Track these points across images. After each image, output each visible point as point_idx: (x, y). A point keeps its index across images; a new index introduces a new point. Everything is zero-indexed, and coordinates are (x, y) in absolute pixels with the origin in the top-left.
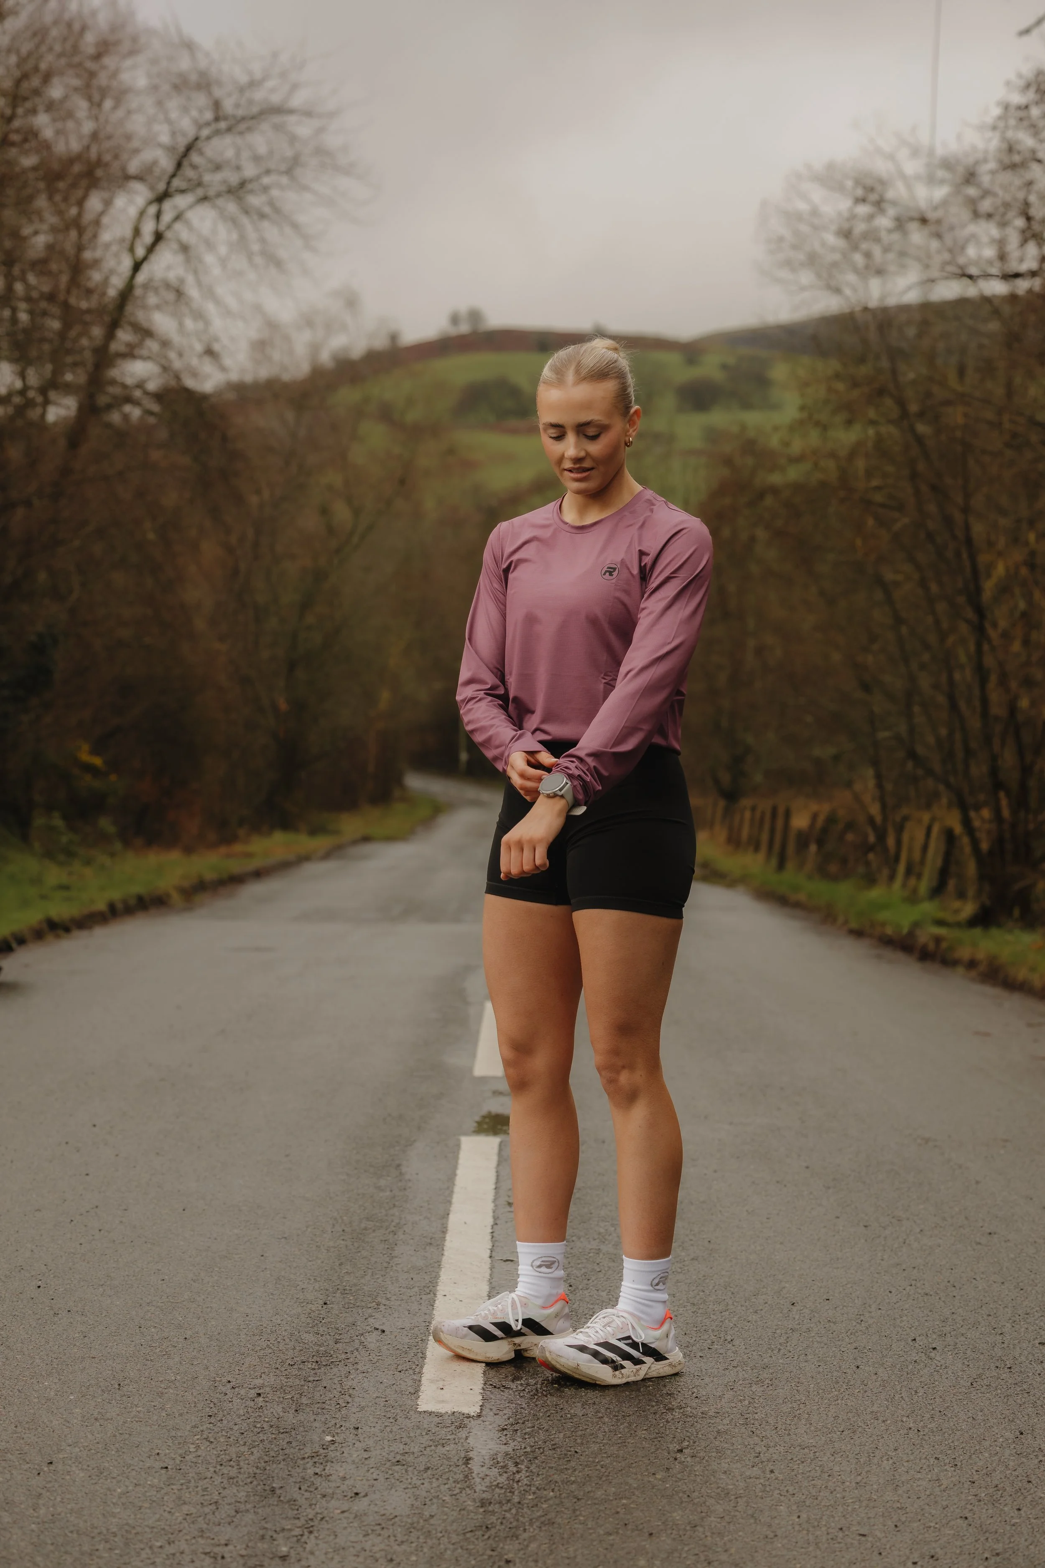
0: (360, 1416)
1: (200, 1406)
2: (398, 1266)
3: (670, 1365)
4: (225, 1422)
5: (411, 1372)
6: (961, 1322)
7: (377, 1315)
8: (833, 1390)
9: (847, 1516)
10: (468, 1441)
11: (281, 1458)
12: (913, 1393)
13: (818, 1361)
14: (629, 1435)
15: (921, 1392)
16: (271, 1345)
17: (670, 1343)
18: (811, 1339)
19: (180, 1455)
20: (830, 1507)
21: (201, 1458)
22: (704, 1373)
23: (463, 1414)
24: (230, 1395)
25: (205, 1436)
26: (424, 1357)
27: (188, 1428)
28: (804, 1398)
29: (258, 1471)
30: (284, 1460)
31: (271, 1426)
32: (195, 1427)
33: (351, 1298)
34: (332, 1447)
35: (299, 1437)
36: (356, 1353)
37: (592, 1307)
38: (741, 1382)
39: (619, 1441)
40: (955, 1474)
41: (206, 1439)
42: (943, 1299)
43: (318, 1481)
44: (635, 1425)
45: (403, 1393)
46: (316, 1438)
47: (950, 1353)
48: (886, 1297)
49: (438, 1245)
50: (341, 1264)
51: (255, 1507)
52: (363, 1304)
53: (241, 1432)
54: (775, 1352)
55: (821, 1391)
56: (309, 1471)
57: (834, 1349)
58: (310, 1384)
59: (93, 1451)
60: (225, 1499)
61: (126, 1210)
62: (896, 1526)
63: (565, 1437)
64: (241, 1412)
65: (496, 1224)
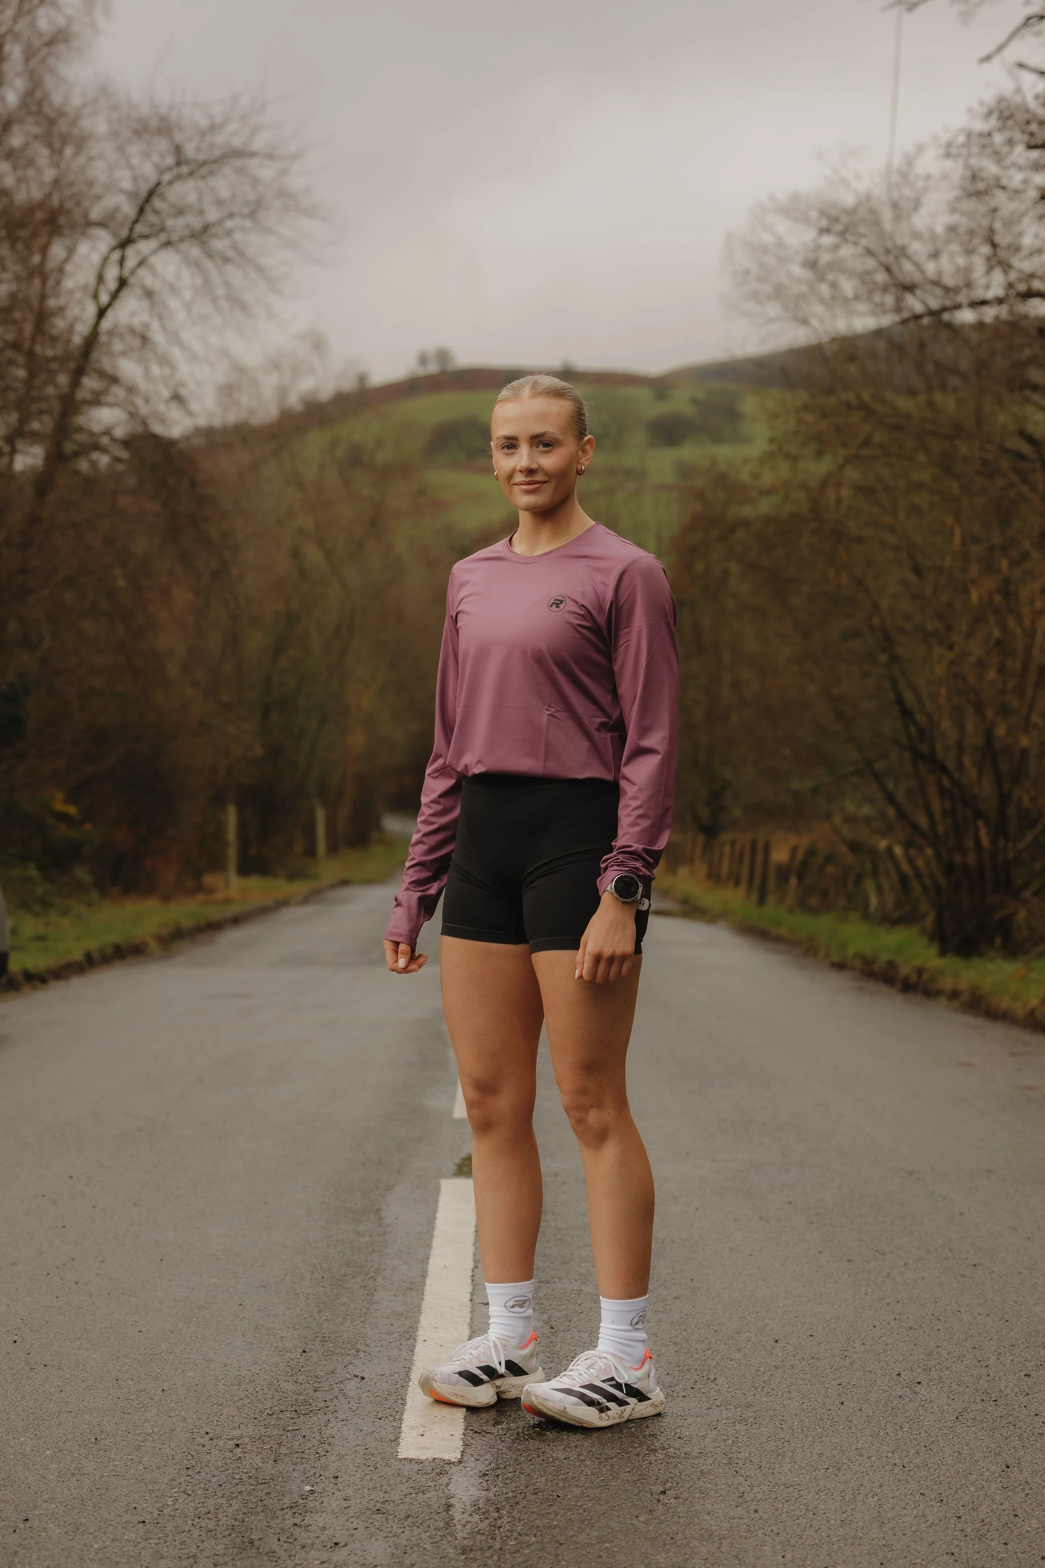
0: (339, 1465)
1: (178, 1458)
2: (377, 1311)
3: (653, 1405)
4: (203, 1474)
5: (391, 1419)
6: (946, 1355)
7: (357, 1362)
8: (817, 1427)
9: (833, 1555)
10: (449, 1488)
11: (259, 1509)
12: (898, 1429)
13: (802, 1398)
14: (612, 1477)
15: (906, 1427)
16: (250, 1395)
17: (652, 1383)
18: (795, 1376)
19: (158, 1509)
20: (815, 1546)
21: (179, 1511)
22: (687, 1413)
23: (444, 1461)
24: (208, 1447)
25: (182, 1489)
26: (404, 1404)
27: (166, 1481)
28: (788, 1436)
29: (237, 1523)
30: (262, 1511)
31: (250, 1477)
32: (172, 1480)
33: (331, 1345)
34: (312, 1498)
35: (278, 1487)
36: (335, 1401)
37: (573, 1348)
38: (724, 1421)
39: (602, 1484)
40: (941, 1509)
41: (184, 1492)
42: (927, 1333)
43: (297, 1531)
44: (618, 1467)
45: (383, 1440)
46: (294, 1487)
47: (935, 1387)
48: (870, 1332)
49: (418, 1290)
50: (320, 1311)
51: (234, 1559)
52: (343, 1351)
53: (220, 1483)
54: (759, 1390)
55: (805, 1429)
56: (288, 1522)
57: (818, 1386)
58: (289, 1433)
59: (69, 1507)
60: (203, 1552)
61: (103, 1262)
62: (882, 1564)
63: (547, 1480)
64: (220, 1464)
65: (477, 1267)
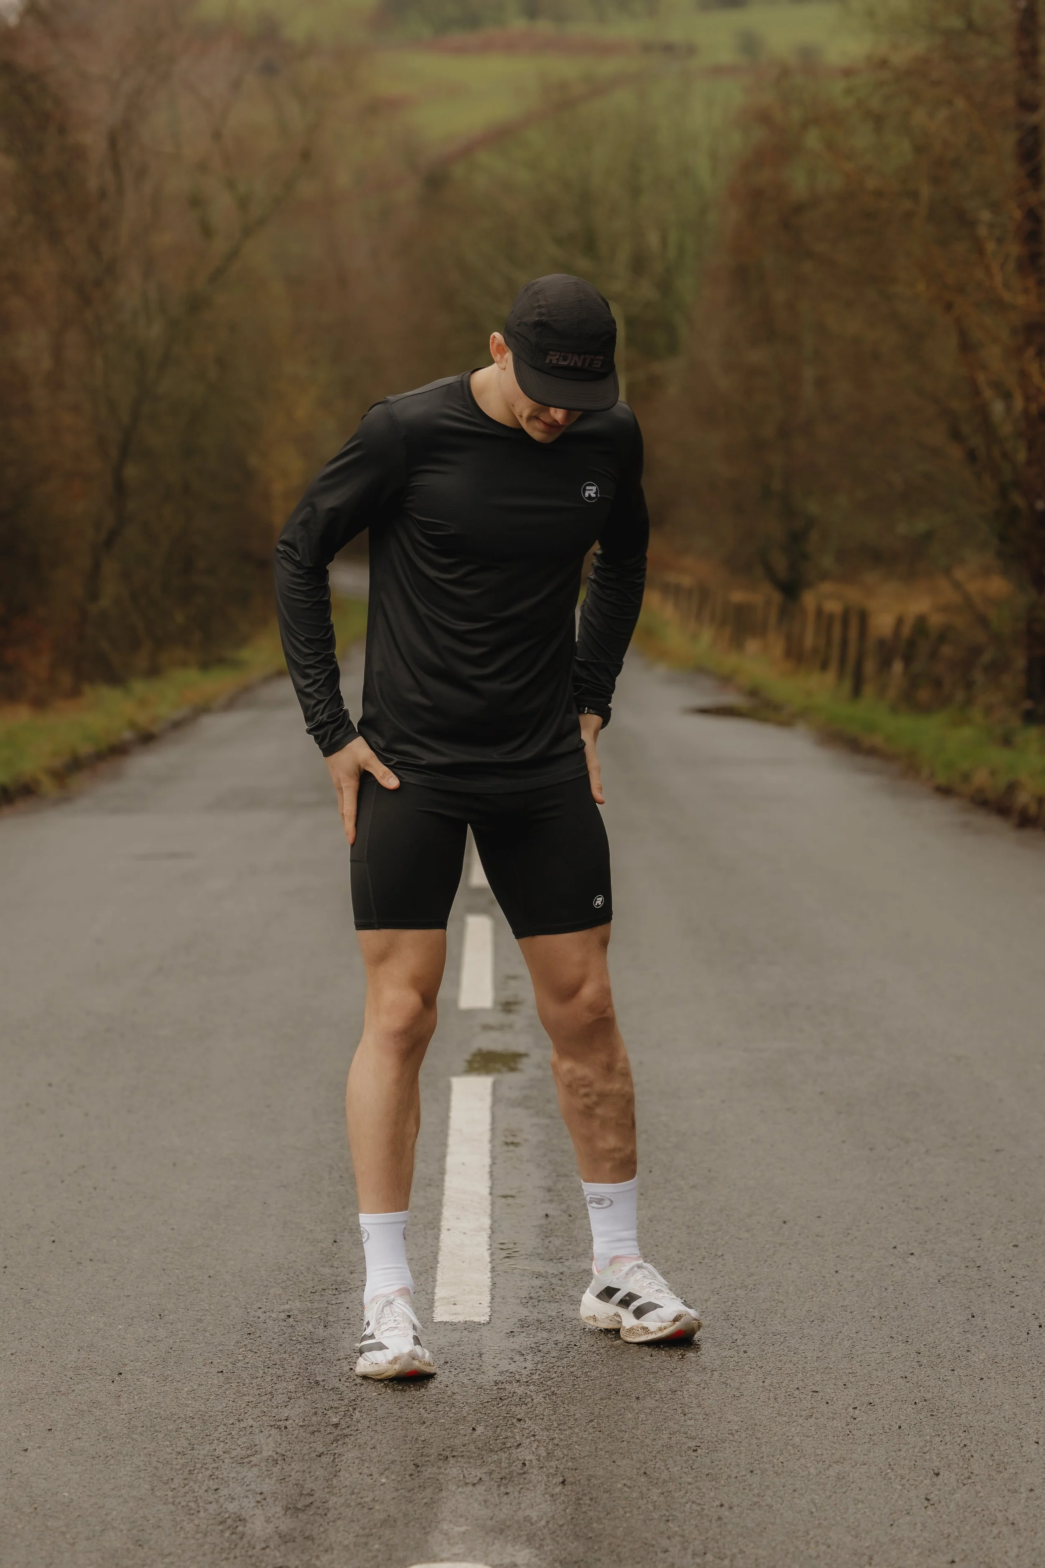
1: (238, 1327)
4: (263, 1338)
5: (424, 1293)
6: (944, 1231)
8: (810, 1290)
9: (805, 1380)
10: (480, 1341)
11: (318, 1360)
13: (800, 1268)
16: (291, 1278)
18: (797, 1251)
19: (232, 1363)
20: (791, 1375)
21: (250, 1364)
23: (475, 1322)
24: (263, 1318)
25: (249, 1348)
26: (435, 1280)
27: (233, 1343)
29: (301, 1371)
32: (238, 1342)
40: (905, 1347)
42: (932, 1212)
47: (926, 1257)
48: (876, 1213)
49: (437, 1186)
50: (344, 1207)
51: (304, 1395)
53: (280, 1344)
54: (762, 1263)
55: (799, 1292)
57: (818, 1258)
58: (333, 1306)
59: (153, 1364)
60: (278, 1391)
61: (114, 1168)
62: (845, 1385)
64: (276, 1330)
65: (495, 1163)
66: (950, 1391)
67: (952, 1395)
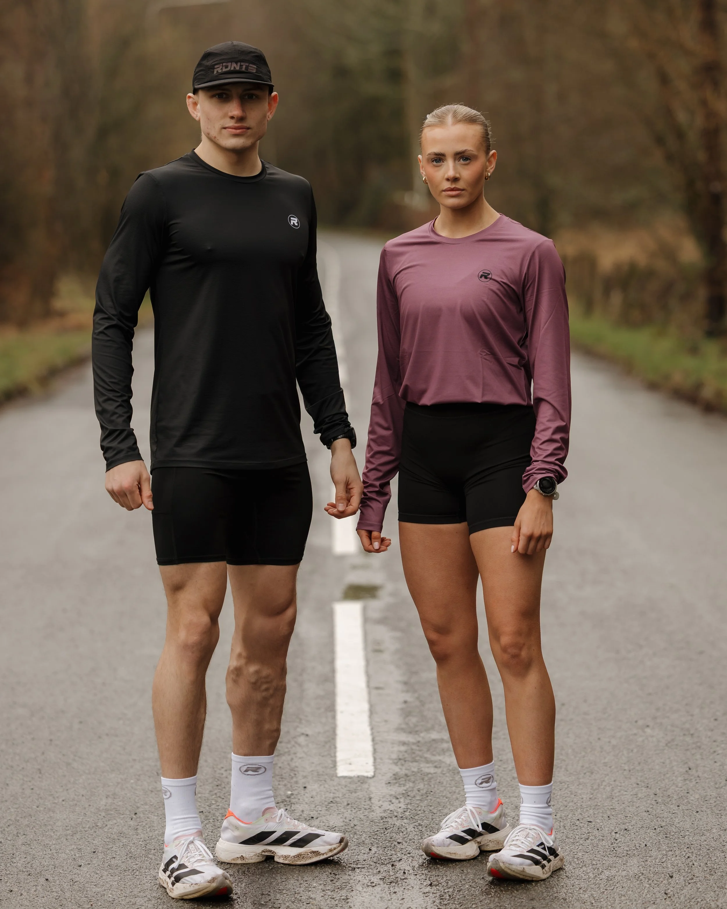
2: (307, 696)
3: (560, 860)
5: (329, 756)
9: (582, 814)
10: (369, 789)
20: (573, 810)
23: (364, 776)
26: (335, 748)
34: (292, 797)
36: (294, 748)
40: (646, 791)
45: (327, 767)
49: (331, 681)
65: (368, 665)
66: (677, 820)
67: (679, 823)
